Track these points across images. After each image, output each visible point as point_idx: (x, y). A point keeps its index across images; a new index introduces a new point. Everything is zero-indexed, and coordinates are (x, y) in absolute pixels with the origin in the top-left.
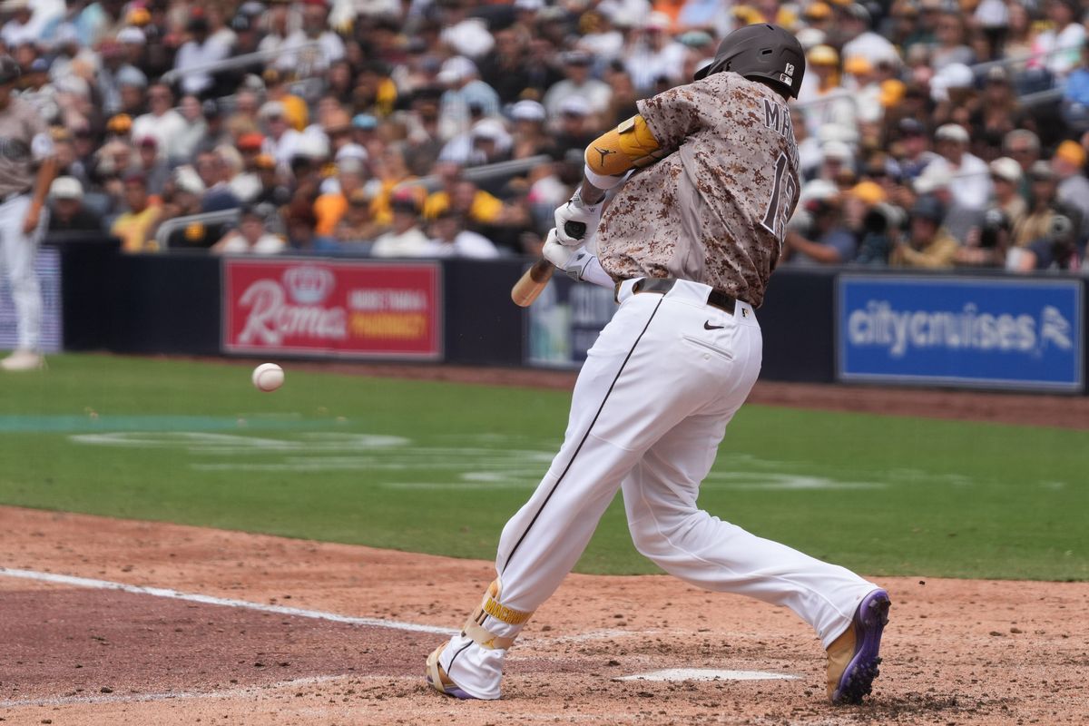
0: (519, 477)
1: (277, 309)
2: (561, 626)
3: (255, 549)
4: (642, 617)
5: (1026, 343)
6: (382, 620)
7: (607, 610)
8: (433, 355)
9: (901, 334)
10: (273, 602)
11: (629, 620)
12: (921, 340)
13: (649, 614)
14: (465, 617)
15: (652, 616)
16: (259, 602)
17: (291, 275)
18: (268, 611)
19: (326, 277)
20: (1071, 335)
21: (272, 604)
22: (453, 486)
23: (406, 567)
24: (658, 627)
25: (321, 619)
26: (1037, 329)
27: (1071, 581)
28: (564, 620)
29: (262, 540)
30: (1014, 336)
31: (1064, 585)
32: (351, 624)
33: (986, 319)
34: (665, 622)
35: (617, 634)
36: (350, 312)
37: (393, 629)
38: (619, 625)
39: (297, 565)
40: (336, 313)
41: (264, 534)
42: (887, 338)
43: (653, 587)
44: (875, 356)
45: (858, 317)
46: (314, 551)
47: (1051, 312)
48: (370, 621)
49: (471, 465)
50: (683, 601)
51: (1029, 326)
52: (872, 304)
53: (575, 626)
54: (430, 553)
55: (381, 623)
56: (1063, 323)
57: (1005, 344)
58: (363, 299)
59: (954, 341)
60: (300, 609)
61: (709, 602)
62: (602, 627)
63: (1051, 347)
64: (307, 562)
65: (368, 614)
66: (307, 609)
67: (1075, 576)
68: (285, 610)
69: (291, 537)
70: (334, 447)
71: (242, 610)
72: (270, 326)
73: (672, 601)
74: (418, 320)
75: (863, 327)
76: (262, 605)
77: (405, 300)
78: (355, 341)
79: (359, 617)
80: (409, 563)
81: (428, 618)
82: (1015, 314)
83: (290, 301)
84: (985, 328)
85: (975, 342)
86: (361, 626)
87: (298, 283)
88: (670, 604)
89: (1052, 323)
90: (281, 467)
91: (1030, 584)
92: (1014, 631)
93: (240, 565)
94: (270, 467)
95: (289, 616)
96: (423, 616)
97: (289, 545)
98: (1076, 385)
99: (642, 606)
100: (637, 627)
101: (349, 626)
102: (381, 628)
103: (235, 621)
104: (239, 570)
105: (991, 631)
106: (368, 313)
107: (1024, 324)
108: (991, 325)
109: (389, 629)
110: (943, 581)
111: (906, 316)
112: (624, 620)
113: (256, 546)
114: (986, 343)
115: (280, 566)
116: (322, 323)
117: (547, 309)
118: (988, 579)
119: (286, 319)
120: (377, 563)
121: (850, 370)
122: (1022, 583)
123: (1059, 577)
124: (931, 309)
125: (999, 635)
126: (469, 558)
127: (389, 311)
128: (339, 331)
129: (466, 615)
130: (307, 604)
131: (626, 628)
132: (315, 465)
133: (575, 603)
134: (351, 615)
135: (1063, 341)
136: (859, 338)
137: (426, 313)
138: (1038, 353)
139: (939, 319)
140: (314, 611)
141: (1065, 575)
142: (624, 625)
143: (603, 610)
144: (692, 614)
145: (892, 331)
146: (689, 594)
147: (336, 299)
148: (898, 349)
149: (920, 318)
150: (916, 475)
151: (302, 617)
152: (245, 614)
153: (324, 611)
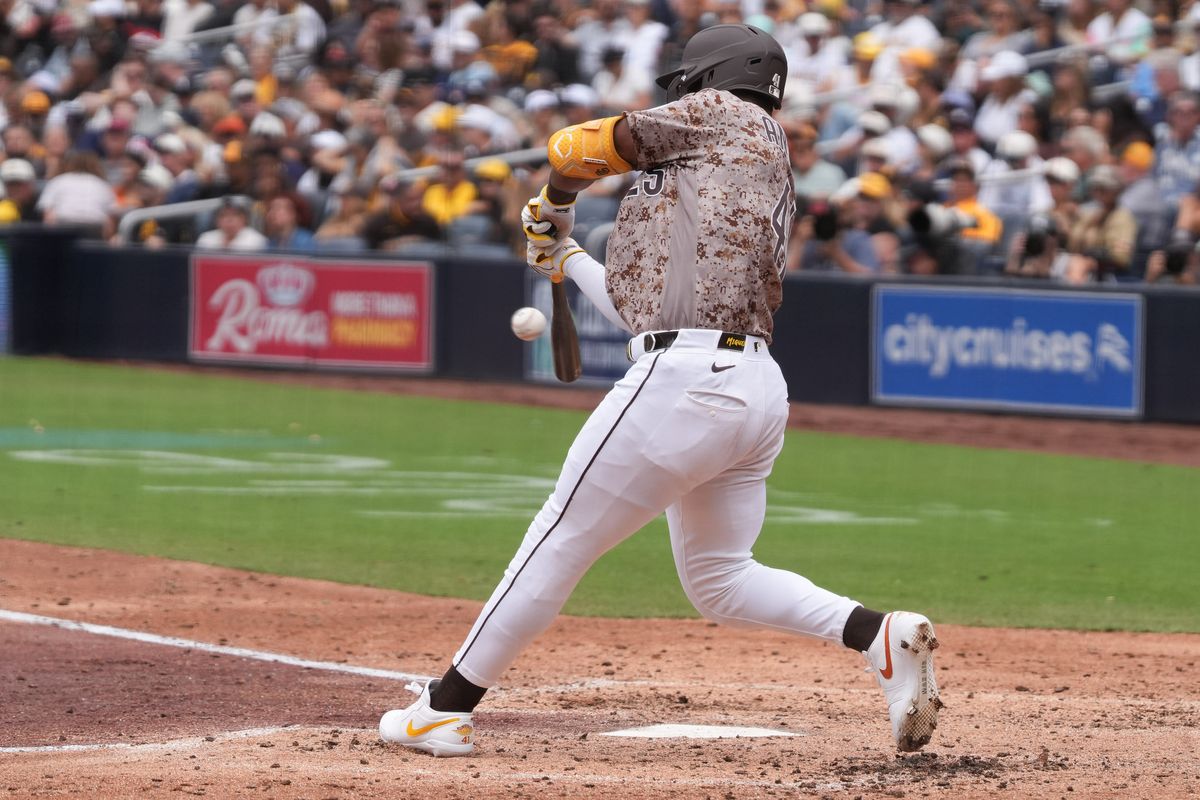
0: (511, 506)
1: (250, 311)
2: (543, 673)
3: (206, 581)
4: (634, 665)
5: (1080, 364)
6: (343, 665)
7: (595, 657)
8: (424, 366)
9: (943, 352)
10: (223, 642)
11: (618, 668)
12: (964, 358)
13: (642, 662)
14: (436, 662)
15: (644, 664)
16: (208, 642)
17: (266, 275)
18: (217, 653)
19: (305, 277)
20: (1130, 355)
21: (222, 645)
22: (433, 515)
23: (373, 605)
24: (650, 676)
25: (276, 661)
26: (1092, 348)
27: (1109, 630)
29: (216, 572)
30: (1068, 356)
32: (309, 668)
33: (1036, 336)
34: (659, 671)
35: (604, 684)
36: (331, 317)
37: (355, 674)
38: (607, 674)
39: (253, 600)
40: (316, 317)
41: (218, 565)
42: (925, 356)
43: (648, 631)
44: (914, 376)
45: (895, 332)
46: (273, 585)
47: (1108, 330)
48: (332, 666)
49: (453, 492)
50: (679, 647)
51: (1086, 345)
52: (911, 317)
53: (558, 674)
54: (402, 589)
56: (1122, 342)
57: (1058, 364)
58: (346, 302)
59: (1001, 360)
60: (253, 651)
61: (708, 649)
62: (589, 676)
63: (1107, 369)
64: (265, 597)
65: (327, 658)
66: (261, 651)
67: (1114, 625)
68: (236, 652)
70: (303, 468)
71: (188, 651)
72: (243, 331)
73: (668, 648)
74: (409, 328)
75: (901, 343)
76: (211, 646)
77: (395, 305)
78: (336, 349)
79: (318, 661)
80: (378, 601)
81: (393, 662)
82: (1069, 331)
83: (265, 302)
84: (1036, 347)
85: (1024, 361)
86: (320, 671)
87: (275, 283)
88: (664, 651)
89: (1109, 341)
90: (243, 490)
91: (1064, 634)
94: (231, 490)
95: (240, 658)
96: (388, 660)
97: (246, 578)
98: (1133, 411)
99: (634, 653)
100: (626, 676)
101: (306, 671)
102: (342, 674)
103: (179, 663)
105: (1019, 685)
106: (352, 318)
107: (1078, 342)
108: (1042, 343)
109: (351, 675)
110: (969, 629)
111: (950, 329)
112: (613, 668)
113: (209, 579)
114: (1036, 363)
115: (234, 602)
116: (296, 328)
118: (1018, 628)
119: (261, 324)
120: (341, 600)
121: (888, 390)
122: (1055, 633)
123: (1098, 626)
124: (975, 324)
125: (1027, 690)
126: (446, 595)
127: (374, 317)
128: (319, 338)
129: (437, 660)
130: (261, 645)
131: (614, 677)
132: (280, 488)
133: (559, 648)
134: (310, 659)
135: (1121, 362)
136: (896, 355)
137: (417, 320)
138: (1094, 377)
139: (985, 336)
140: (268, 653)
141: (1103, 625)
142: (612, 673)
143: (590, 657)
144: (690, 662)
145: (932, 348)
146: (687, 640)
147: (316, 302)
148: (939, 369)
149: (964, 334)
150: (948, 510)
151: (255, 660)
152: (191, 655)
153: (279, 653)
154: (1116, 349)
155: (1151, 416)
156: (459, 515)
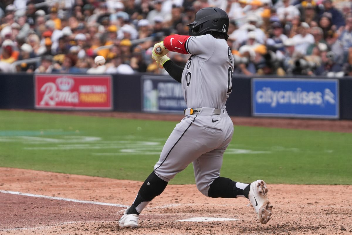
0: (141, 151)
1: (54, 93)
2: (156, 203)
4: (185, 199)
5: (319, 101)
6: (93, 202)
7: (172, 197)
8: (110, 108)
9: (275, 99)
11: (180, 200)
12: (282, 101)
13: (187, 198)
14: (122, 200)
15: (188, 199)
16: (49, 196)
17: (59, 81)
18: (52, 199)
20: (335, 99)
21: (53, 196)
24: (190, 203)
25: (71, 201)
26: (323, 97)
27: (336, 185)
28: (157, 201)
29: (49, 174)
30: (315, 99)
31: (334, 186)
32: (82, 203)
33: (305, 94)
34: (193, 201)
35: (175, 205)
36: (79, 93)
37: (96, 204)
38: (176, 202)
39: (62, 182)
40: (75, 93)
41: (50, 171)
42: (269, 101)
43: (189, 189)
44: (266, 107)
45: (259, 93)
46: (68, 178)
47: (327, 91)
48: (89, 202)
49: (123, 147)
50: (199, 194)
51: (320, 96)
52: (264, 88)
53: (161, 203)
54: (109, 178)
55: (92, 202)
56: (332, 94)
57: (312, 102)
58: (84, 89)
59: (293, 101)
60: (64, 198)
62: (171, 203)
63: (328, 103)
64: (66, 181)
65: (87, 200)
66: (66, 198)
67: (337, 183)
68: (58, 199)
69: (60, 173)
70: (75, 141)
72: (52, 98)
74: (104, 96)
75: (261, 97)
76: (50, 197)
77: (100, 89)
78: (81, 104)
79: (85, 201)
80: (102, 182)
81: (109, 200)
82: (315, 91)
83: (58, 89)
84: (304, 97)
85: (301, 102)
86: (85, 204)
87: (61, 83)
88: (194, 195)
89: (328, 95)
90: (56, 148)
91: (321, 186)
92: (316, 203)
93: (42, 183)
94: (52, 148)
95: (60, 200)
96: (107, 200)
97: (59, 175)
98: (337, 116)
99: (185, 196)
100: (183, 203)
101: (81, 204)
103: (40, 202)
104: (42, 185)
105: (308, 202)
106: (86, 94)
107: (318, 95)
108: (307, 96)
110: (291, 185)
111: (276, 92)
112: (178, 200)
113: (48, 176)
114: (305, 102)
115: (56, 183)
116: (70, 98)
117: (149, 91)
118: (307, 184)
119: (57, 96)
120: (90, 181)
121: (257, 111)
122: (318, 186)
123: (332, 183)
124: (285, 90)
125: (311, 204)
126: (123, 179)
127: (93, 93)
128: (76, 100)
129: (122, 199)
130: (66, 196)
131: (179, 203)
132: (68, 147)
134: (82, 200)
135: (332, 101)
136: (260, 100)
137: (107, 94)
138: (323, 105)
139: (288, 94)
140: (68, 198)
141: (334, 183)
142: (178, 202)
144: (203, 198)
145: (272, 98)
147: (75, 89)
148: (274, 104)
149: (281, 93)
150: (281, 149)
151: (65, 201)
152: (44, 200)
153: (72, 198)
154: (330, 97)
155: (342, 117)
156: (125, 154)
